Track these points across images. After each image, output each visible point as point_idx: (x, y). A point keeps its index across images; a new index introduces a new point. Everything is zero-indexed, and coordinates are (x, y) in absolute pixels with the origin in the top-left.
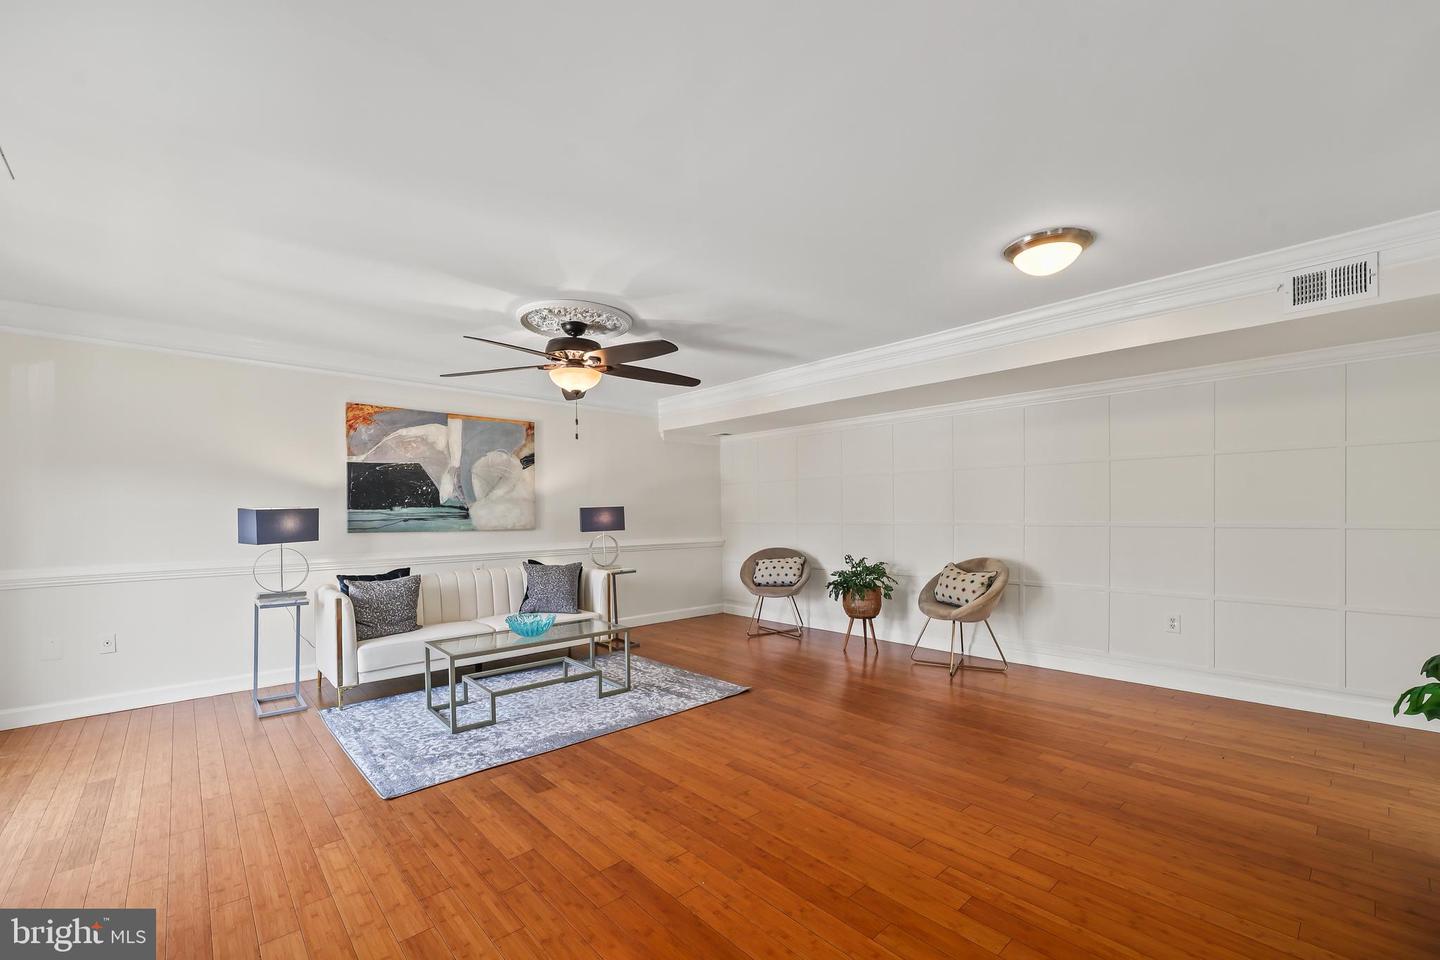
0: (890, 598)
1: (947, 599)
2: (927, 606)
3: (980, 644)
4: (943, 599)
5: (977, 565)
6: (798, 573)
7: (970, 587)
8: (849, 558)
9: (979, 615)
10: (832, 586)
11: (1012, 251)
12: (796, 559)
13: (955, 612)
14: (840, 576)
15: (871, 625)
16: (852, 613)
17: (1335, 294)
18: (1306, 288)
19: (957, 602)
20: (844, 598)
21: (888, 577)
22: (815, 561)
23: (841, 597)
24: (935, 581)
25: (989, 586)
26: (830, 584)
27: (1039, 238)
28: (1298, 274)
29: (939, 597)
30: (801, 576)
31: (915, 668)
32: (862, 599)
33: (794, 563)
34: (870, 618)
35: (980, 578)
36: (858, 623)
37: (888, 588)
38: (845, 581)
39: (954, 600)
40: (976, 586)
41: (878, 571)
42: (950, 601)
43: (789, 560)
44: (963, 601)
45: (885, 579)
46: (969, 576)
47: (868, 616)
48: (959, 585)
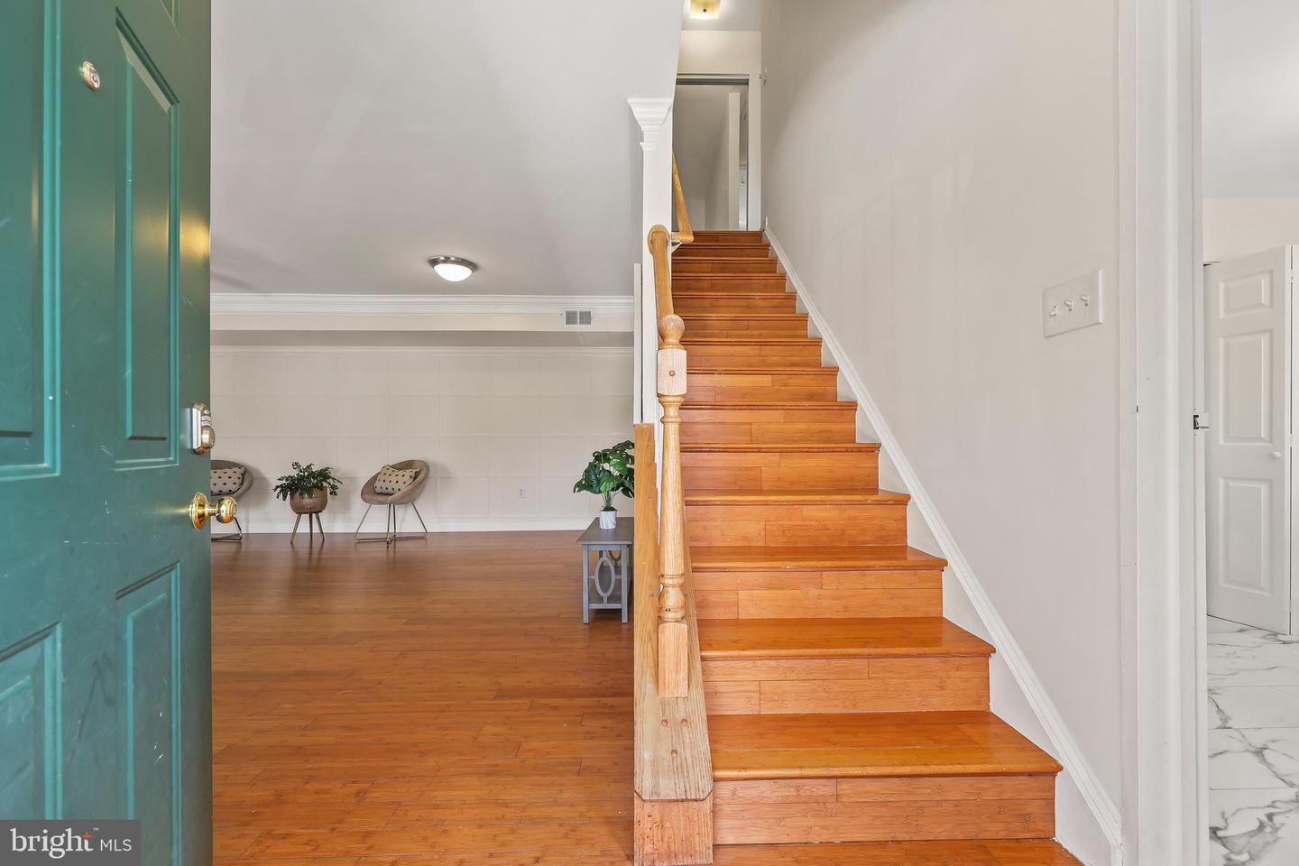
0: (336, 494)
1: (384, 491)
2: (367, 497)
3: (408, 523)
4: (381, 490)
5: (408, 465)
6: (238, 482)
7: (401, 480)
8: (296, 465)
9: (409, 499)
10: (279, 489)
11: (434, 262)
12: (236, 469)
13: (390, 498)
14: (287, 480)
15: (318, 518)
16: (299, 510)
17: (581, 323)
18: (571, 318)
19: (392, 492)
20: (291, 498)
21: (334, 479)
22: (257, 471)
23: (289, 496)
24: (375, 478)
25: (415, 478)
26: (277, 487)
27: (447, 260)
28: (569, 310)
29: (378, 490)
30: (242, 484)
31: (358, 545)
32: (311, 497)
33: (235, 475)
34: (317, 513)
35: (409, 473)
36: (305, 517)
37: (334, 487)
38: (293, 484)
39: (390, 491)
40: (407, 478)
41: (324, 475)
42: (387, 491)
43: (227, 470)
44: (396, 489)
45: (330, 481)
46: (401, 473)
47: (314, 511)
48: (394, 479)
